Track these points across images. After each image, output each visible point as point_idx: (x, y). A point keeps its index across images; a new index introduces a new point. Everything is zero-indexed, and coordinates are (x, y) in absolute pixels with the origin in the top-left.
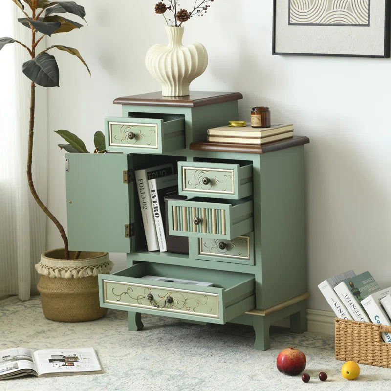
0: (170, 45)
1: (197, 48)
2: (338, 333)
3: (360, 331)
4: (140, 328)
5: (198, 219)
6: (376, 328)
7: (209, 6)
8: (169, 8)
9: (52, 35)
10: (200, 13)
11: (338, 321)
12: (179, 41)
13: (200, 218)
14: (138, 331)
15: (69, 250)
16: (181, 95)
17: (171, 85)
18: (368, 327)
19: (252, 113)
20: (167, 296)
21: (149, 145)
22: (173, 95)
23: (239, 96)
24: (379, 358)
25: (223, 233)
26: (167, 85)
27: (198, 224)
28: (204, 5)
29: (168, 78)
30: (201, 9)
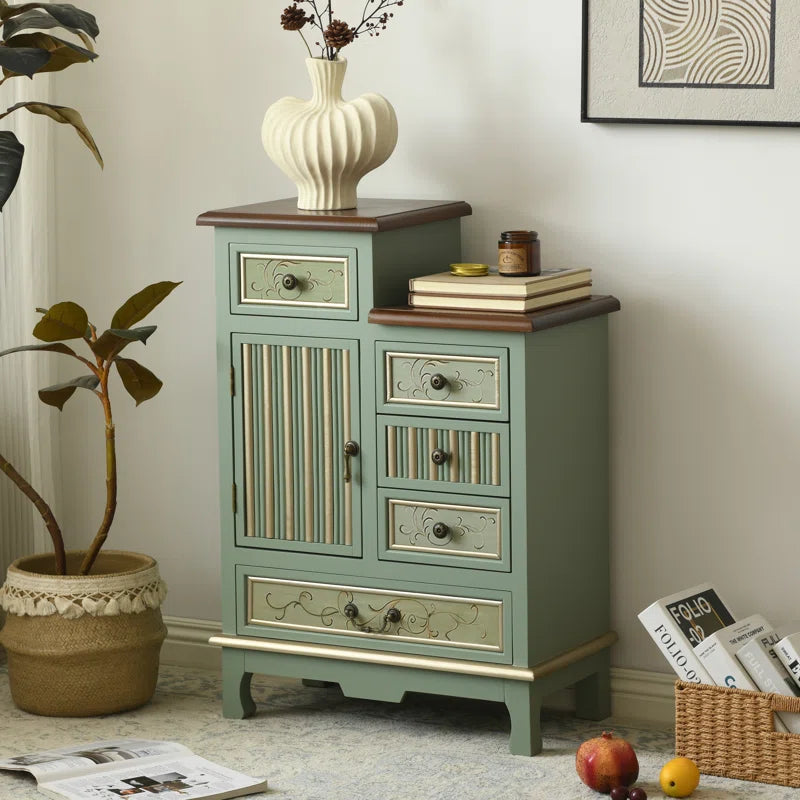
0: (317, 98)
1: (375, 106)
2: (683, 714)
3: (728, 707)
4: (251, 711)
5: (442, 451)
6: (763, 702)
7: (392, 15)
8: (311, 19)
9: (34, 76)
10: (374, 31)
11: (681, 688)
12: (335, 90)
13: (445, 451)
14: (243, 718)
15: (66, 551)
16: (339, 206)
17: (317, 185)
18: (748, 700)
19: (502, 245)
20: (389, 607)
21: (327, 301)
22: (322, 207)
23: (464, 209)
24: (769, 765)
25: (494, 482)
26: (307, 185)
27: (442, 463)
28: (380, 13)
29: (311, 169)
30: (375, 21)
